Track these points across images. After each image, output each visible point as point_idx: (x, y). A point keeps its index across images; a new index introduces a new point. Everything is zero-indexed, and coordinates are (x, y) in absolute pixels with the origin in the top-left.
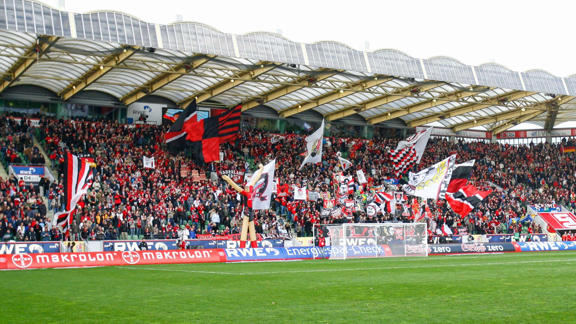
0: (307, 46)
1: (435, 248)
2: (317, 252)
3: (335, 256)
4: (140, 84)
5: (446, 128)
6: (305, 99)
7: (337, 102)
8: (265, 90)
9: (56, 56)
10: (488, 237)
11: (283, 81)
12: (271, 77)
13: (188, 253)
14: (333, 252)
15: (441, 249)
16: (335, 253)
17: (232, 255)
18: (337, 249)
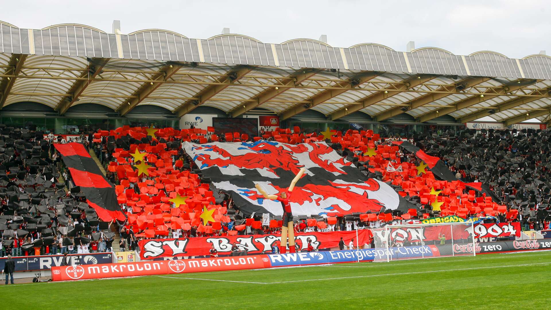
0: (346, 50)
1: (485, 247)
2: (362, 255)
3: (381, 258)
4: (190, 97)
5: (498, 122)
6: (351, 102)
7: (384, 103)
8: (311, 95)
9: (109, 76)
10: (542, 232)
11: (326, 85)
12: (314, 82)
13: (233, 260)
14: (378, 255)
15: (492, 247)
16: (380, 255)
17: (276, 260)
18: (383, 252)
